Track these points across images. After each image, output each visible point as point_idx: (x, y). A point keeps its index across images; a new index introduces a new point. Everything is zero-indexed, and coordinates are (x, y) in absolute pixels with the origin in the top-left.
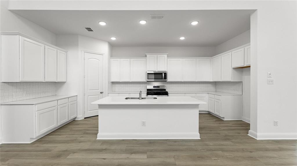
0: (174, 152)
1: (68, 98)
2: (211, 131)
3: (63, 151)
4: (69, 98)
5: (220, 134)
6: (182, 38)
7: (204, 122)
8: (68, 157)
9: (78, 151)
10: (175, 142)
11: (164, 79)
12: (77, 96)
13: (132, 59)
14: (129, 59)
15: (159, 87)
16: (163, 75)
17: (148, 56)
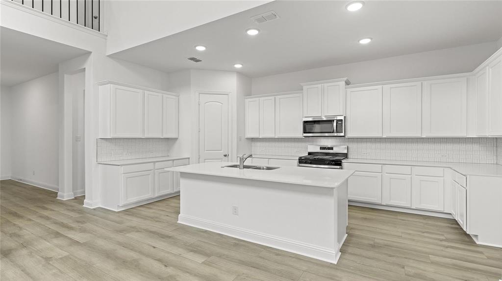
0: (253, 269)
1: (173, 160)
2: (390, 256)
3: (131, 227)
4: (175, 161)
5: (404, 268)
6: (365, 41)
7: (403, 235)
8: (127, 235)
9: (143, 231)
10: (277, 255)
11: (337, 132)
12: (189, 158)
13: (278, 97)
14: (273, 98)
15: (332, 148)
16: (335, 124)
17: (305, 88)
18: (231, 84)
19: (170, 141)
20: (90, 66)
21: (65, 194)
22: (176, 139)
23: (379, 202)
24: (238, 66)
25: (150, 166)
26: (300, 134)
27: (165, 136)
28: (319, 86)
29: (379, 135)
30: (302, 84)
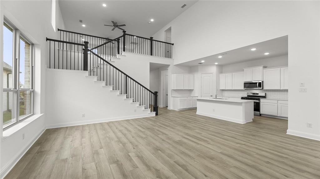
6: (267, 54)
11: (259, 87)
12: (198, 96)
13: (233, 73)
14: (231, 74)
15: (258, 94)
16: (258, 84)
17: (245, 70)
18: (214, 69)
19: (191, 91)
20: (170, 69)
21: (161, 106)
22: (193, 90)
23: (276, 115)
24: (216, 64)
25: (186, 98)
26: (242, 88)
27: (190, 89)
28: (251, 69)
29: (279, 88)
30: (243, 68)
